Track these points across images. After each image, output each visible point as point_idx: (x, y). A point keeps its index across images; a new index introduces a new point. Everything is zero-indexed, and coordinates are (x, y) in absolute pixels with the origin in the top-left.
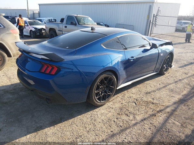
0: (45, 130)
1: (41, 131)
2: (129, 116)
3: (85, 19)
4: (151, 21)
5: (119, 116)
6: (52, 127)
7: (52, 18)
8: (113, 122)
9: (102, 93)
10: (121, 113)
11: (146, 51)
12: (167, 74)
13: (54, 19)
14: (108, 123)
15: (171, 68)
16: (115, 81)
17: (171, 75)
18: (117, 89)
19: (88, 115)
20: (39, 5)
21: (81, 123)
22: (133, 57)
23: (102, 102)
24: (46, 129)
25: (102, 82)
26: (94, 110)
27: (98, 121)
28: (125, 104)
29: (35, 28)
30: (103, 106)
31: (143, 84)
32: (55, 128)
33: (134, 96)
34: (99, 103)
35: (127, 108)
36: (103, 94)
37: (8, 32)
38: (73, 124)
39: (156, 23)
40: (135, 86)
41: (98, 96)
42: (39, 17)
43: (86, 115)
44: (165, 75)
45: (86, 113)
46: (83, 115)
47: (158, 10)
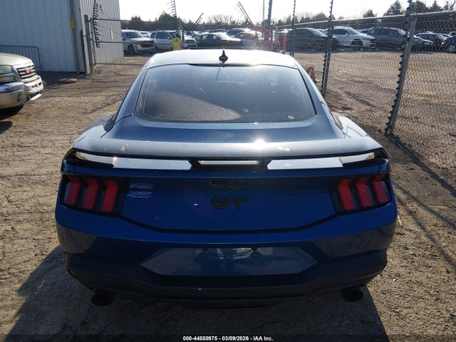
47: (95, 5)
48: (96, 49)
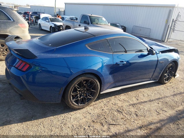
0: (11, 125)
1: (7, 126)
2: (103, 126)
3: (99, 19)
4: (169, 26)
5: (92, 124)
6: (19, 124)
7: (74, 17)
8: (83, 130)
9: (80, 96)
10: (96, 121)
11: (143, 56)
12: (168, 84)
13: (75, 18)
14: (77, 129)
15: (174, 78)
16: (98, 85)
17: (173, 86)
18: (101, 93)
19: (61, 117)
20: (65, 4)
21: (50, 125)
22: (123, 62)
23: (80, 105)
24: (13, 125)
25: (80, 84)
26: (70, 113)
27: (68, 126)
28: (106, 111)
29: (55, 25)
30: (82, 110)
31: (136, 91)
32: (22, 125)
33: (120, 104)
34: (77, 106)
35: (105, 117)
36: (82, 97)
37: (16, 26)
38: (41, 124)
39: (174, 29)
40: (126, 92)
41: (76, 99)
42: (64, 15)
43: (58, 116)
44: (166, 84)
45: (60, 114)
46: (56, 116)
47: (178, 15)
48: (172, 33)
